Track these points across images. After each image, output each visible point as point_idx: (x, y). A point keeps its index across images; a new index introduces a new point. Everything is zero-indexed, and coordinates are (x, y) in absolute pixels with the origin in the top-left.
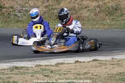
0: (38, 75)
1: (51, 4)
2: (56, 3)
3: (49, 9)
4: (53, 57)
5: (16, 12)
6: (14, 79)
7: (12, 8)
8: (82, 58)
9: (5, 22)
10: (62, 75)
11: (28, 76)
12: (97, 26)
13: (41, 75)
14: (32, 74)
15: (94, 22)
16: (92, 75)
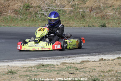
0: (64, 73)
1: (76, 3)
2: (82, 3)
3: (75, 8)
4: (79, 55)
5: (43, 11)
6: (40, 76)
7: (39, 7)
8: (106, 56)
9: (32, 21)
10: (87, 73)
11: (54, 73)
13: (66, 72)
14: (57, 72)
15: (119, 21)
16: (116, 73)
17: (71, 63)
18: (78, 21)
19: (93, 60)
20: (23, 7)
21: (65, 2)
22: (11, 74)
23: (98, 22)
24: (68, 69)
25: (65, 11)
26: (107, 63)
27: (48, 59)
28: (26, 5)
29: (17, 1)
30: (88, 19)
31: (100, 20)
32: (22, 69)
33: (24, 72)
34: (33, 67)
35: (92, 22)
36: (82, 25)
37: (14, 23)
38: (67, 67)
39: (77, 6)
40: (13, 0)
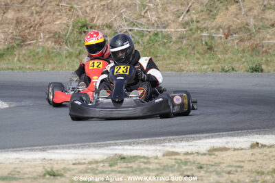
17: (187, 154)
18: (198, 59)
19: (237, 146)
20: (73, 26)
21: (169, 14)
22: (52, 177)
23: (243, 60)
24: (181, 167)
25: (168, 35)
26: (268, 152)
27: (134, 144)
28: (79, 21)
29: (59, 14)
30: (221, 54)
31: (248, 56)
32: (75, 167)
33: (81, 172)
34: (100, 162)
35: (230, 60)
36: (207, 68)
37: (54, 63)
38: (177, 162)
39: (195, 23)
40: (50, 12)
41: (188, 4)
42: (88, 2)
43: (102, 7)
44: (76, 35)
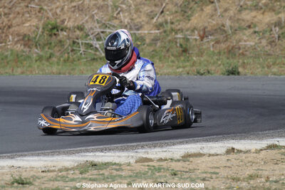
0: (144, 182)
1: (169, 18)
2: (182, 18)
3: (165, 32)
4: (177, 141)
5: (90, 39)
7: (81, 28)
8: (243, 141)
9: (65, 61)
10: (199, 181)
11: (121, 183)
12: (275, 69)
13: (149, 181)
14: (129, 180)
15: (269, 60)
16: (267, 181)
17: (161, 160)
18: (173, 62)
19: (212, 152)
20: (43, 28)
21: (142, 16)
22: (20, 185)
23: (219, 62)
24: (154, 174)
25: (142, 37)
26: (244, 158)
27: (106, 150)
28: (49, 24)
29: (28, 15)
30: (196, 57)
31: (225, 59)
32: (44, 174)
33: (51, 180)
34: (70, 169)
36: (183, 71)
37: (24, 66)
38: (150, 169)
39: (169, 25)
40: (19, 13)
41: (162, 5)
42: (58, 4)
43: (73, 9)
44: (46, 38)
